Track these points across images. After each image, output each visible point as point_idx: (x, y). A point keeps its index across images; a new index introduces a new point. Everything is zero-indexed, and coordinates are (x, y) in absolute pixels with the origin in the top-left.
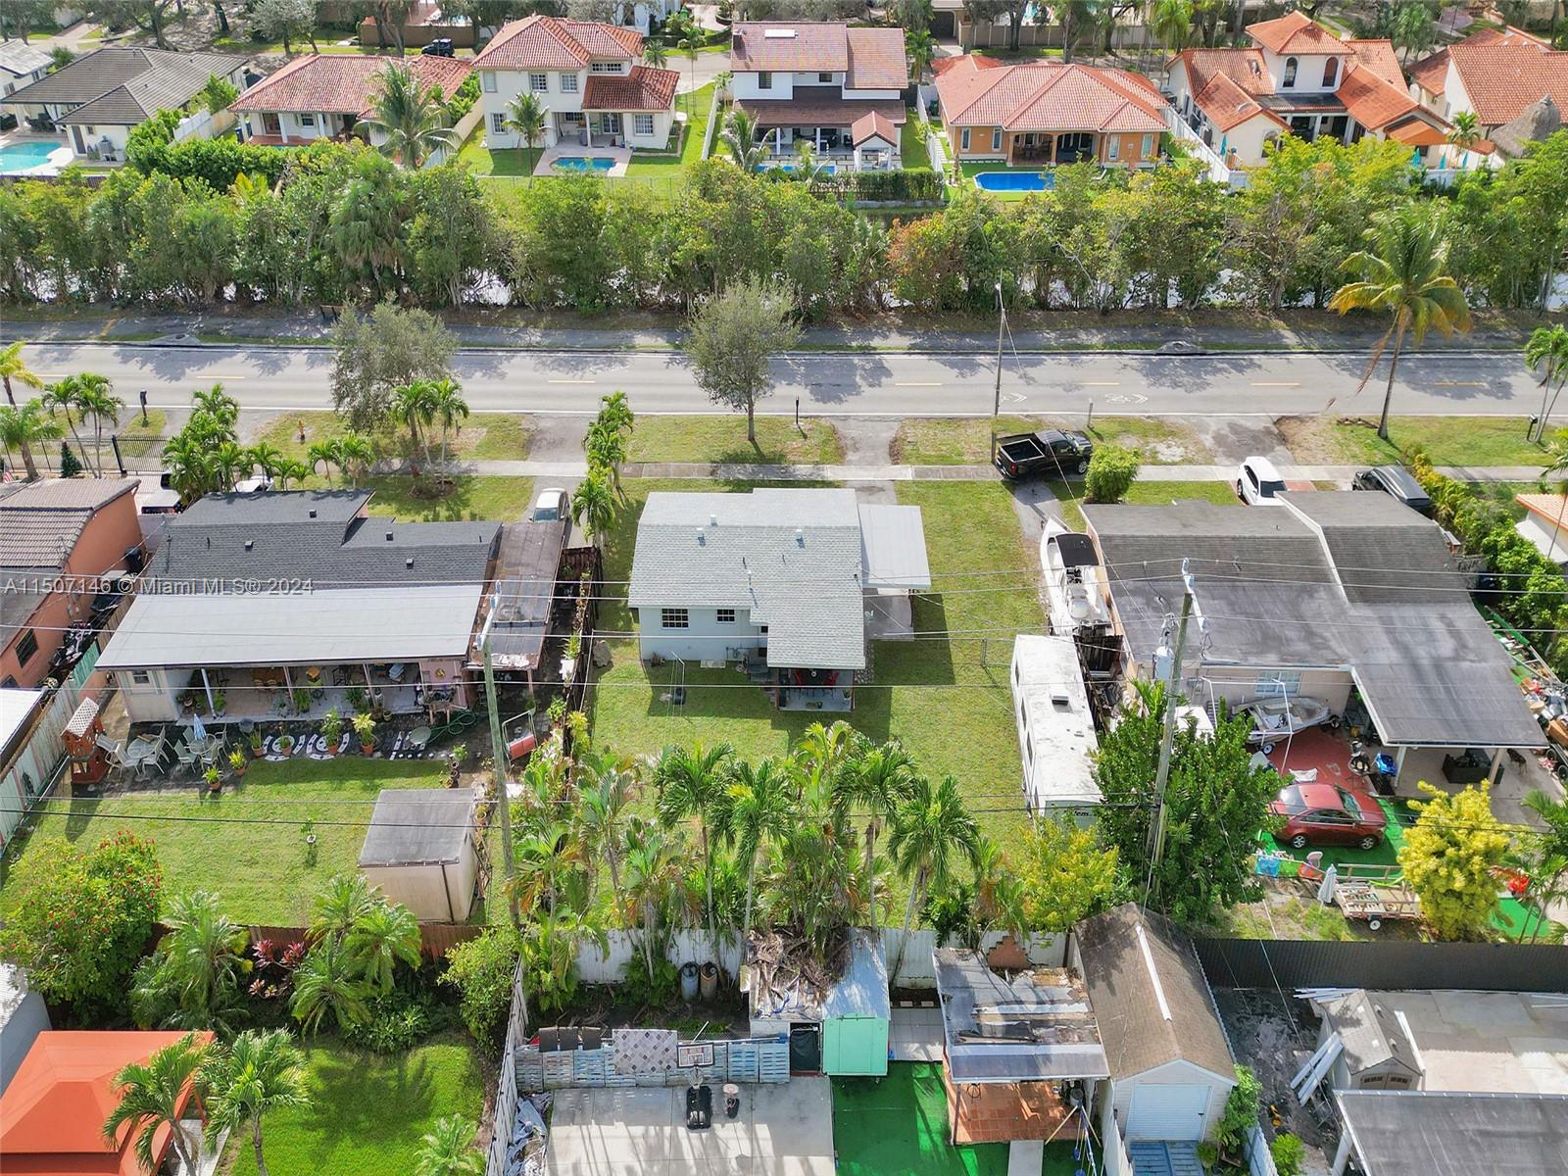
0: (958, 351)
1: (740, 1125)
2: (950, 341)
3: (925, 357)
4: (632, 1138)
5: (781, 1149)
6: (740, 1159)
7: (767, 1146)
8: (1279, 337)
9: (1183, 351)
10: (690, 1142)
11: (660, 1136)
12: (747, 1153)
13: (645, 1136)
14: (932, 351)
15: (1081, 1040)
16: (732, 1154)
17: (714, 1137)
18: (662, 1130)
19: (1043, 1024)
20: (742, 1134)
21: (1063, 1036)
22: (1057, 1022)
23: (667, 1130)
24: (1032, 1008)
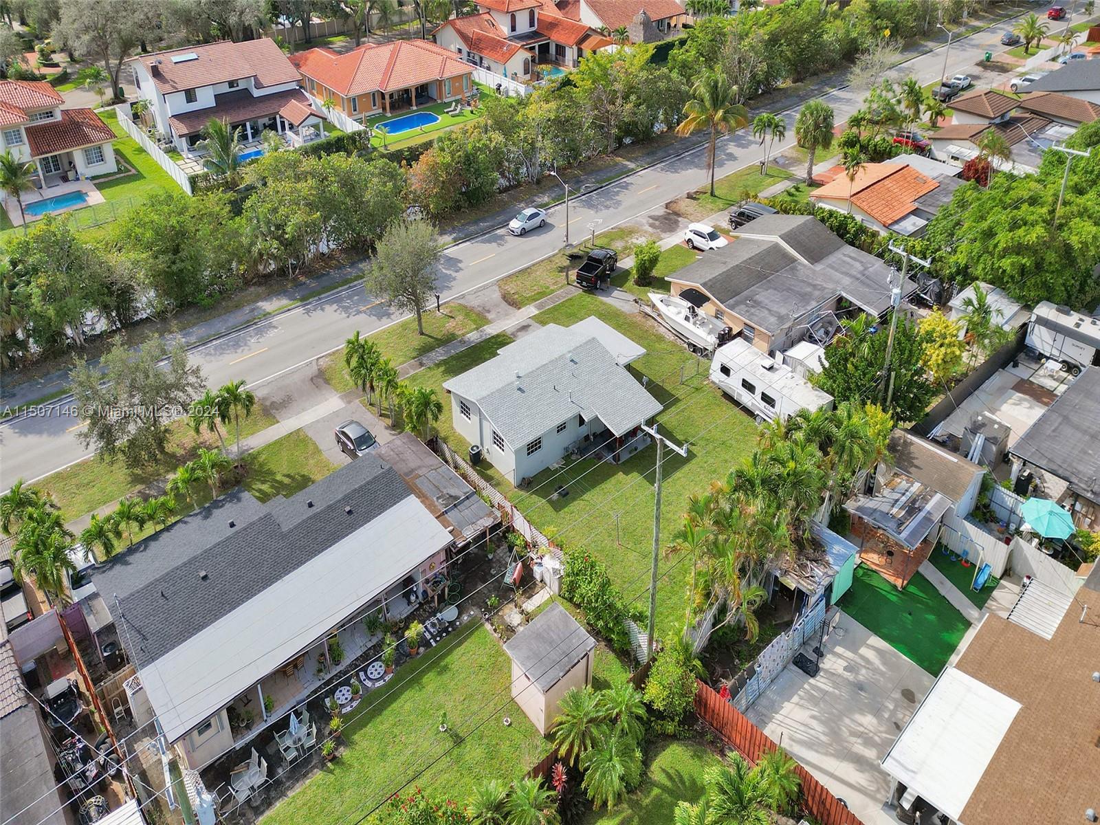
0: (484, 233)
1: (829, 656)
2: (472, 228)
3: (468, 243)
4: (797, 704)
5: (855, 651)
6: (845, 669)
7: (849, 654)
8: (626, 166)
9: (592, 189)
10: (820, 682)
11: (807, 692)
12: (846, 664)
13: (801, 698)
14: (469, 237)
15: (932, 497)
16: (840, 671)
17: (826, 671)
18: (804, 688)
19: (914, 501)
20: (834, 659)
21: (926, 500)
22: (918, 496)
23: (806, 686)
24: (904, 499)
